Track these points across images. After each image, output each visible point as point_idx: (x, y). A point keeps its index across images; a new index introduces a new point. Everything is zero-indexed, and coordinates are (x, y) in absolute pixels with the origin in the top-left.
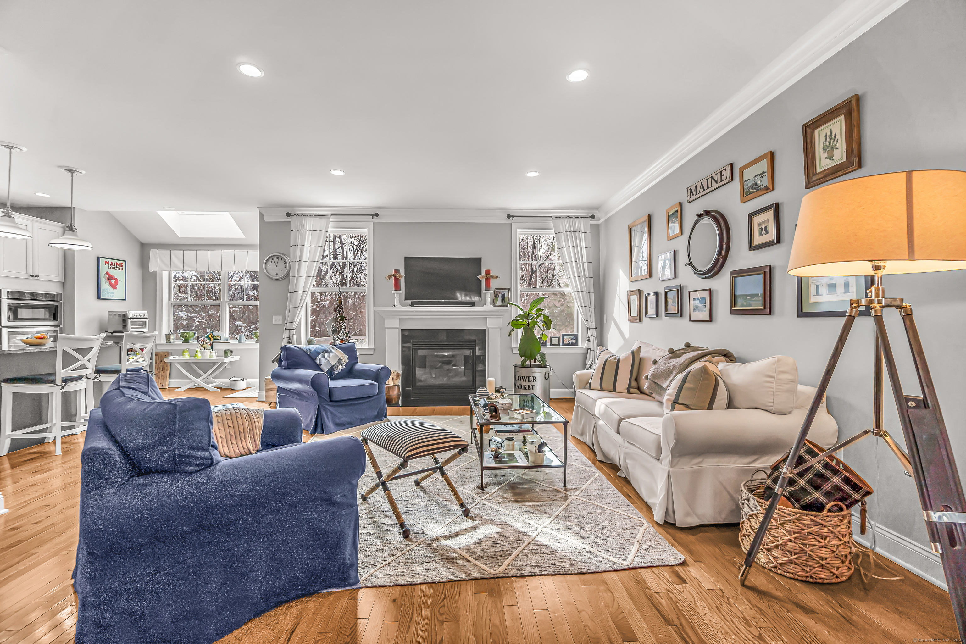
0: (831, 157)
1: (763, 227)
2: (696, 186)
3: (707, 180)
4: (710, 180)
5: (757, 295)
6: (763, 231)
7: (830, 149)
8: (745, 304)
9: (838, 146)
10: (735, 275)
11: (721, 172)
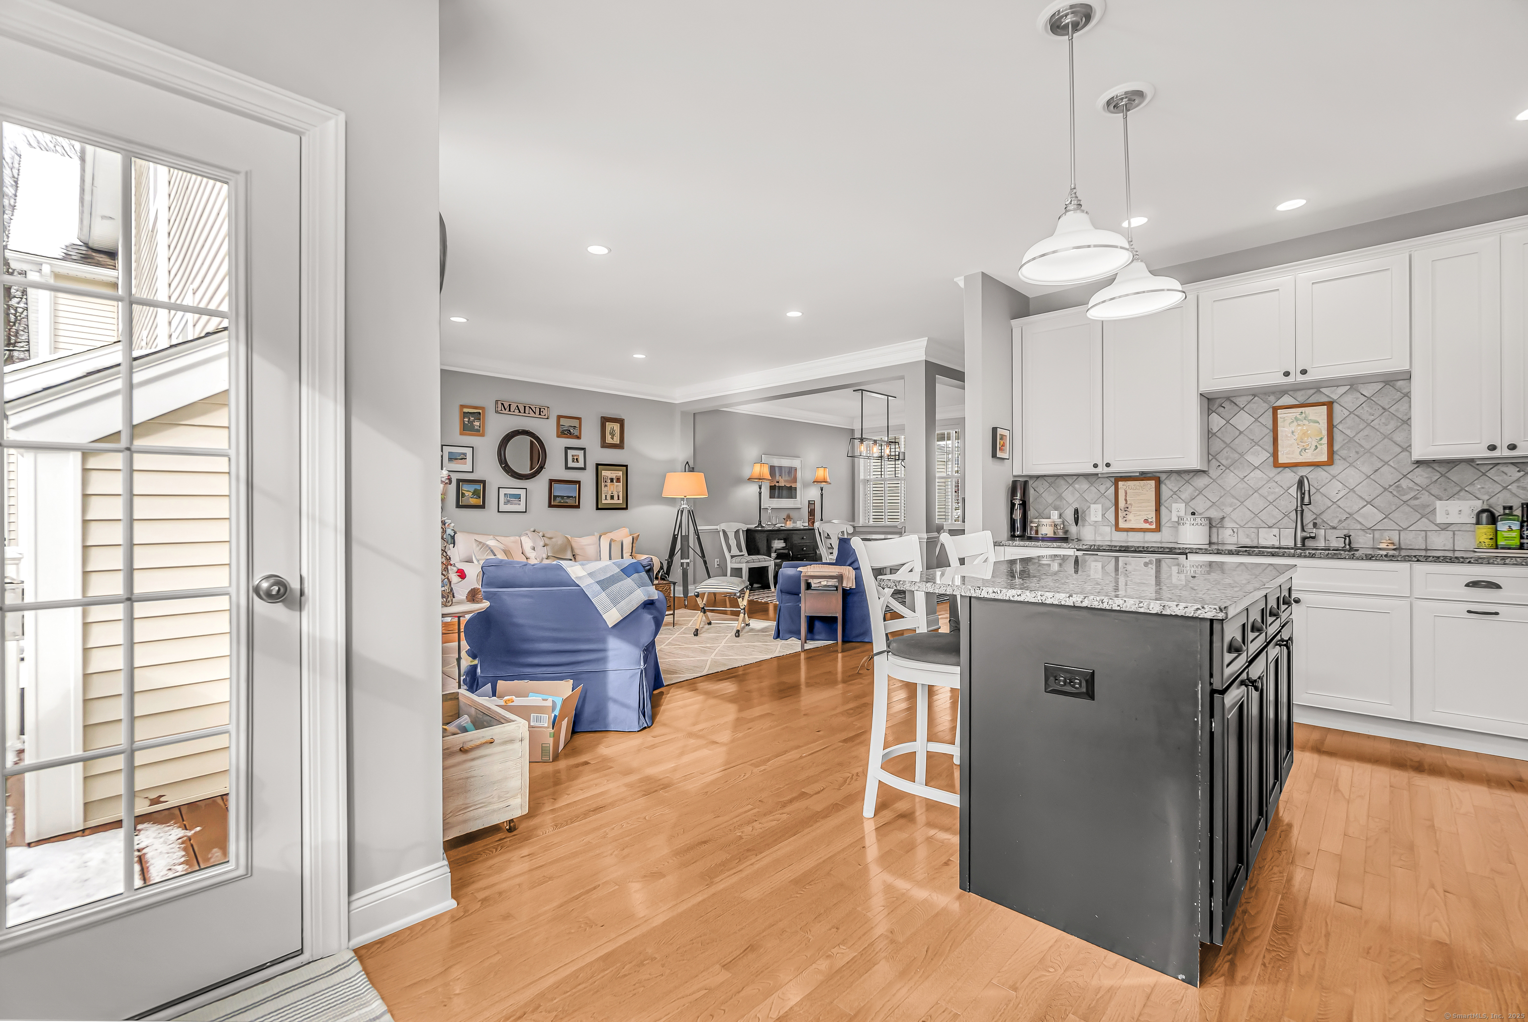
0: (613, 439)
1: (575, 458)
2: (510, 405)
3: (525, 407)
4: (527, 408)
5: (572, 497)
6: (575, 460)
7: (612, 434)
8: (562, 501)
9: (616, 435)
10: (551, 481)
11: (540, 409)
